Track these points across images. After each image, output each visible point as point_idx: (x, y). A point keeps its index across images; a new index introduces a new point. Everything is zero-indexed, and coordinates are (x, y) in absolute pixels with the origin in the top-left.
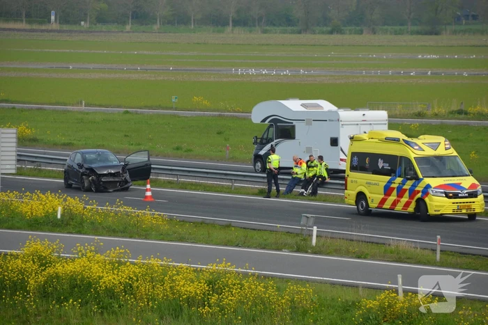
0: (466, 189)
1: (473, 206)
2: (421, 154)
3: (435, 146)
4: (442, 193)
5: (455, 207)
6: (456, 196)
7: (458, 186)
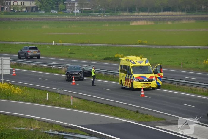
0: (147, 78)
1: (150, 85)
2: (134, 65)
3: (141, 62)
4: (138, 80)
5: (143, 85)
6: (143, 81)
7: (144, 77)
